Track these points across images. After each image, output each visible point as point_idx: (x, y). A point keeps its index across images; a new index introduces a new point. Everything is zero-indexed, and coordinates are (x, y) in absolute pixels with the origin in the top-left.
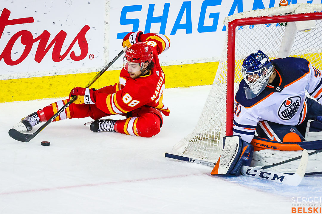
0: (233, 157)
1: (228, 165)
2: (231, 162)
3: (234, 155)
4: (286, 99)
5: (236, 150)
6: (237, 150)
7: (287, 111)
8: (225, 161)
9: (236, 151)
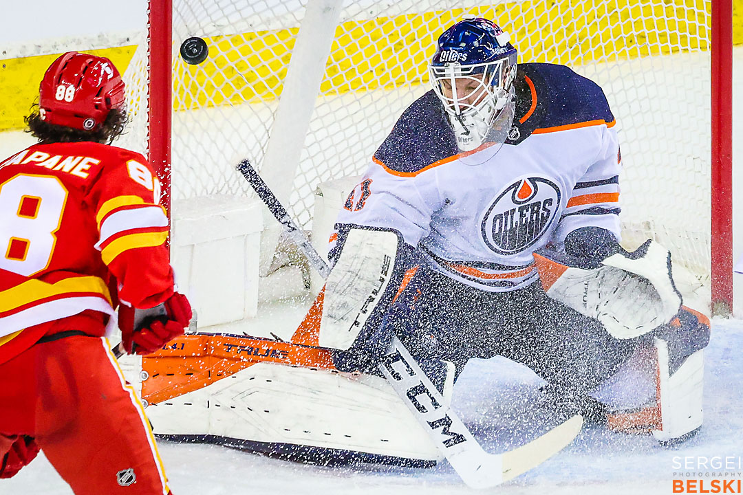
0: (371, 299)
1: (356, 323)
2: (364, 312)
3: (375, 292)
4: (524, 177)
5: (384, 276)
6: (387, 278)
7: (509, 217)
8: (344, 305)
9: (382, 280)
